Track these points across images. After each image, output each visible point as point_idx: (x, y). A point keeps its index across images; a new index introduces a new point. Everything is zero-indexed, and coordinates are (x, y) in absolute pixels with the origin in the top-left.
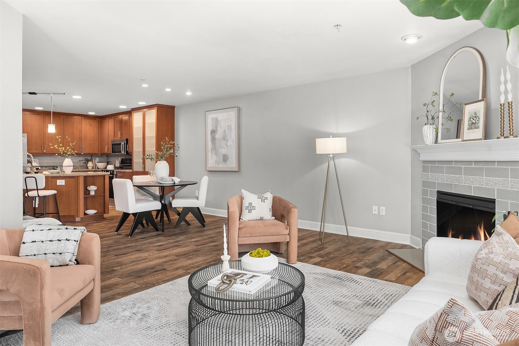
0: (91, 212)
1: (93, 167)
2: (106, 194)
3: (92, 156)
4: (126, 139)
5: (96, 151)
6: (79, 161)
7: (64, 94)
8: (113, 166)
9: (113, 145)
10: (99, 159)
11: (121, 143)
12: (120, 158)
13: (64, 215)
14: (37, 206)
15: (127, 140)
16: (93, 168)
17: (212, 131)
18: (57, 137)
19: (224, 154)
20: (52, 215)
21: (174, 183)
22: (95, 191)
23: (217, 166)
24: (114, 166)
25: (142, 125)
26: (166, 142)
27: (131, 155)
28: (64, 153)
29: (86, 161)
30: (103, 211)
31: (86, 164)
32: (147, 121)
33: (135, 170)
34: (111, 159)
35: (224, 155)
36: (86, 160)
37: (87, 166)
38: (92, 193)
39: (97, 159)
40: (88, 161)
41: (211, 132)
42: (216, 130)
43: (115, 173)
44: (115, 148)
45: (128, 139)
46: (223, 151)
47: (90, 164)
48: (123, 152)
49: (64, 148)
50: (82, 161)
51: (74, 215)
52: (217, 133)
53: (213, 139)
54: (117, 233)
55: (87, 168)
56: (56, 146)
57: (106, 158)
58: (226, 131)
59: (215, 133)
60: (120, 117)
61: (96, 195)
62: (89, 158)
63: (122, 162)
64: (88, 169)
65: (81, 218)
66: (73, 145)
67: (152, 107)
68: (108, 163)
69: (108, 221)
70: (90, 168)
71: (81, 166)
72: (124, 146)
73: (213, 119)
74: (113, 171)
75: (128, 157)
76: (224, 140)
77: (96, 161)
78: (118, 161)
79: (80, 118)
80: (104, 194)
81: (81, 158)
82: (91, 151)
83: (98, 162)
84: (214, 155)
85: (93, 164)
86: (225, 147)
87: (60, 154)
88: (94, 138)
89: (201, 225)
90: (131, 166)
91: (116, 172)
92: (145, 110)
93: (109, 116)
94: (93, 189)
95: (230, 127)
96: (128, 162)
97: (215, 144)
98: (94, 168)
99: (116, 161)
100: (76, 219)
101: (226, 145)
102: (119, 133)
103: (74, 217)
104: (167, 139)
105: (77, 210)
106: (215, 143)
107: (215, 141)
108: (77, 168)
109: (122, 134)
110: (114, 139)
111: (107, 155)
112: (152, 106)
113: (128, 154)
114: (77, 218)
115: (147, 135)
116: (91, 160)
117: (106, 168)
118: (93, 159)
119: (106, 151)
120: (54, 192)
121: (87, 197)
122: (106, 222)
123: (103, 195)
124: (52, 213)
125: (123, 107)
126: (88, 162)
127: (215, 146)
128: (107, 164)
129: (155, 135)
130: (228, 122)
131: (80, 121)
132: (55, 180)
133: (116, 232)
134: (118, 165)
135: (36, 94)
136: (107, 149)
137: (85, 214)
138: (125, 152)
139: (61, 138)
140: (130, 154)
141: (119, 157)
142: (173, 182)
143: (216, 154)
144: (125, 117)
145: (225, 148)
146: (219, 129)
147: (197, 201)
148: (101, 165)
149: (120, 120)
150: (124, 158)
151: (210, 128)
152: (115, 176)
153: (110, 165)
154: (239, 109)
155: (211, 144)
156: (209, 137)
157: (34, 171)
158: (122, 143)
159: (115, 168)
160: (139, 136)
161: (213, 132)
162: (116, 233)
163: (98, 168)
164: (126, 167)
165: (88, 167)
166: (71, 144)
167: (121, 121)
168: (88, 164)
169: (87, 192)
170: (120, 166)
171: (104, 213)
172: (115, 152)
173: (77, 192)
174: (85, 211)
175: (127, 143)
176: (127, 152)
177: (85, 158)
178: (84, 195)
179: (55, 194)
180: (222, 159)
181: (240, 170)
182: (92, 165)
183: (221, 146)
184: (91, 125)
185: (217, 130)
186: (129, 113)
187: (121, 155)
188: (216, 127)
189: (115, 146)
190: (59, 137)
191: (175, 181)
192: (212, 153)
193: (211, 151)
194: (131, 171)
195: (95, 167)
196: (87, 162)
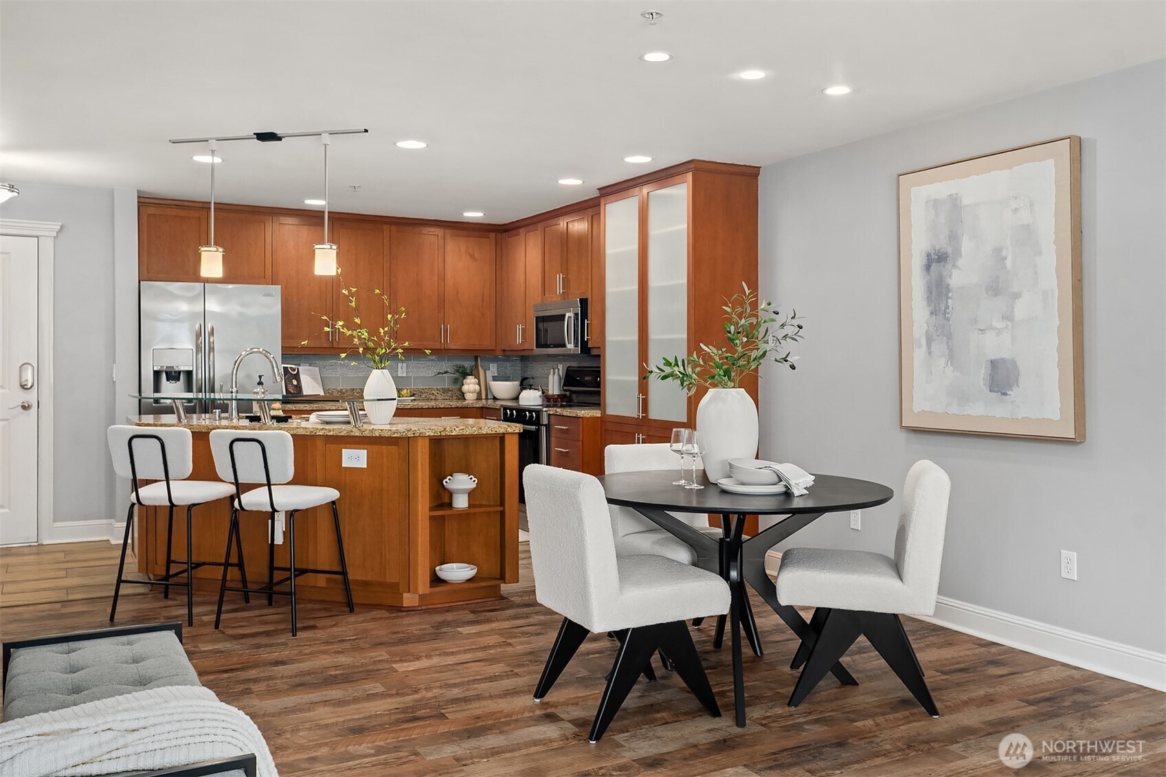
0: (457, 572)
1: (479, 393)
2: (506, 508)
3: (476, 358)
4: (580, 300)
5: (487, 343)
6: (439, 373)
7: (366, 131)
8: (540, 393)
9: (540, 320)
10: (498, 368)
11: (565, 315)
12: (560, 367)
13: (364, 579)
14: (279, 540)
15: (584, 303)
16: (479, 398)
17: (929, 255)
18: (346, 292)
19: (993, 357)
20: (328, 576)
21: (788, 494)
22: (471, 494)
23: (954, 409)
24: (543, 393)
25: (635, 246)
26: (742, 304)
27: (599, 356)
28: (367, 349)
29: (457, 375)
30: (497, 573)
31: (459, 384)
32: (654, 231)
33: (611, 411)
34: (536, 370)
35: (994, 364)
36: (458, 371)
37: (460, 390)
38: (461, 502)
39: (493, 369)
40: (465, 374)
41: (925, 262)
42: (949, 250)
43: (545, 421)
44: (547, 330)
45: (586, 300)
46: (995, 345)
47: (470, 385)
48: (570, 346)
49: (369, 333)
50: (446, 372)
51: (397, 584)
52: (954, 266)
53: (938, 292)
54: (542, 704)
55: (462, 396)
56: (341, 323)
57: (519, 364)
58: (1004, 253)
59: (949, 266)
60: (562, 224)
61: (473, 510)
62: (468, 364)
63: (570, 379)
64: (465, 399)
65: (419, 595)
66: (396, 322)
67: (672, 176)
68: (525, 384)
69: (516, 617)
70: (470, 398)
71: (445, 391)
72: (576, 326)
73: (936, 204)
74: (538, 412)
75: (586, 363)
76: (996, 295)
77: (489, 375)
78: (556, 377)
79: (439, 231)
80: (501, 509)
81: (446, 365)
82: (474, 343)
83: (495, 379)
84: (942, 362)
85: (479, 384)
86: (999, 324)
87: (353, 354)
88: (483, 297)
89: (908, 694)
90: (599, 393)
91: (549, 415)
92: (645, 190)
93: (528, 222)
94: (461, 484)
95: (1026, 236)
96: (586, 378)
97: (945, 313)
98: (484, 397)
99: (551, 377)
100: (402, 598)
101: (1008, 317)
102: (559, 278)
103: (395, 589)
104: (747, 292)
105: (408, 566)
106: (947, 307)
107: (948, 298)
108: (433, 397)
109: (568, 280)
110: (542, 299)
111: (523, 353)
112: (674, 171)
113: (590, 353)
114: (405, 595)
115: (654, 281)
116: (473, 372)
117: (517, 398)
118: (480, 368)
119: (519, 340)
120: (331, 494)
121: (443, 517)
122: (506, 624)
123: (497, 511)
124: (327, 568)
125: (573, 184)
126: (465, 378)
127: (948, 319)
128: (521, 384)
129: (685, 281)
130: (1016, 211)
131: (441, 242)
132: (333, 447)
133: (536, 696)
134: (554, 389)
135: (279, 139)
136: (521, 335)
137: (436, 580)
138: (576, 346)
139: (356, 294)
140: (594, 352)
141: (560, 361)
142: (779, 488)
143: (951, 357)
144: (578, 226)
145: (999, 332)
146: (966, 245)
147: (896, 583)
148: (503, 389)
149: (562, 233)
150: (574, 364)
151: (919, 244)
152: (544, 429)
153: (530, 389)
154: (1077, 146)
155: (927, 313)
156: (917, 282)
157: (273, 413)
158: (567, 315)
159: (548, 400)
160: (627, 288)
161: (937, 260)
162: (538, 700)
163: (495, 399)
164: (582, 398)
165: (463, 394)
166: (389, 316)
167: (566, 237)
168: (463, 385)
169: (442, 499)
170: (563, 393)
171: (502, 578)
172: (547, 346)
173: (408, 496)
174: (437, 568)
175: (584, 314)
176: (584, 344)
177: (457, 366)
178: (431, 509)
179: (333, 502)
180: (982, 382)
181: (1084, 437)
182: (477, 387)
183: (975, 321)
184: (472, 256)
185: (957, 252)
186: (590, 207)
187: (563, 355)
188: (954, 237)
189: (550, 326)
190: (350, 291)
191: (793, 482)
192: (930, 353)
193: (924, 341)
194: (596, 413)
195: (487, 395)
196: (461, 379)
